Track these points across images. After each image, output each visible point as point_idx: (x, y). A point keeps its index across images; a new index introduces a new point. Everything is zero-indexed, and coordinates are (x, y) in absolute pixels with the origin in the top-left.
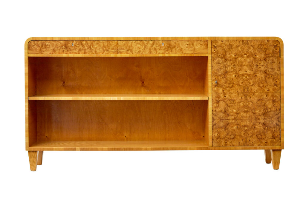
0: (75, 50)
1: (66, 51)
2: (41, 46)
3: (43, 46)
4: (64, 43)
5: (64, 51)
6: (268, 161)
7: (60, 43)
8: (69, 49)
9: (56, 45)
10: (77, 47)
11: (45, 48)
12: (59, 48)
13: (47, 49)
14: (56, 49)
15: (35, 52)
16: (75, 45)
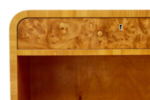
0: (127, 39)
1: (106, 41)
2: (48, 30)
3: (53, 31)
4: (101, 25)
5: (100, 42)
8: (113, 37)
9: (83, 28)
10: (129, 32)
12: (90, 35)
13: (63, 38)
14: (83, 37)
15: (34, 45)
16: (126, 29)
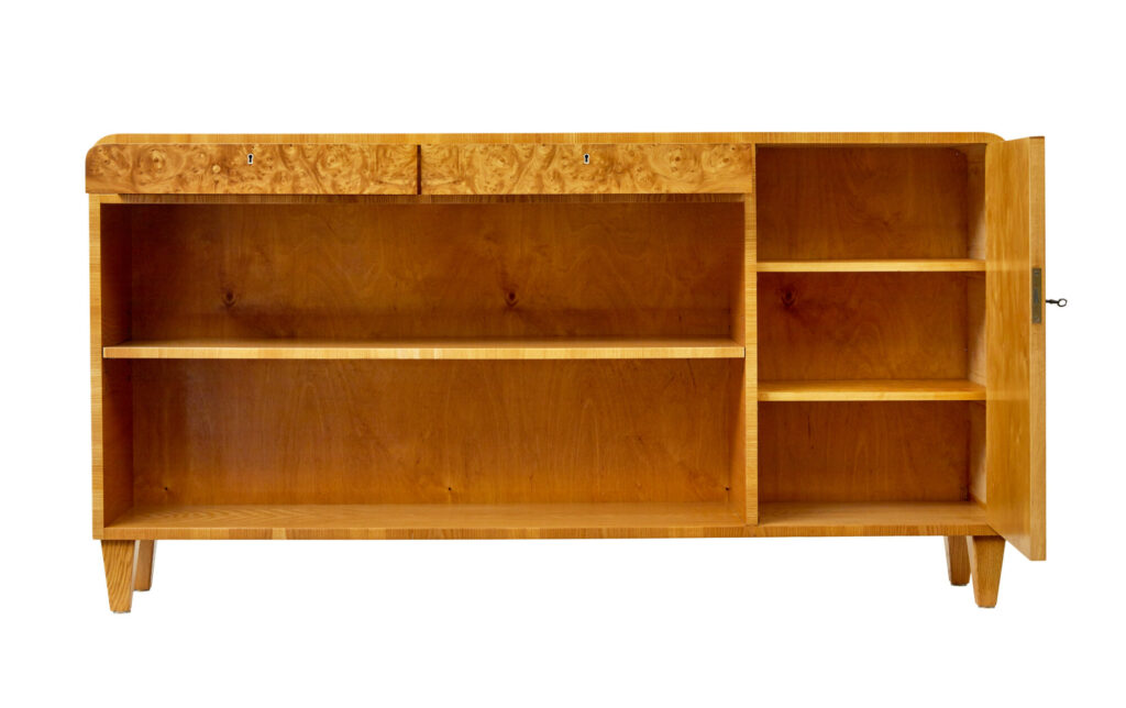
0: (260, 179)
1: (226, 182)
2: (134, 162)
3: (142, 164)
4: (219, 155)
5: (217, 182)
6: (958, 578)
7: (205, 153)
8: (238, 174)
9: (190, 159)
10: (264, 167)
11: (149, 171)
12: (201, 172)
13: (157, 175)
14: (189, 174)
15: (112, 187)
16: (259, 162)
